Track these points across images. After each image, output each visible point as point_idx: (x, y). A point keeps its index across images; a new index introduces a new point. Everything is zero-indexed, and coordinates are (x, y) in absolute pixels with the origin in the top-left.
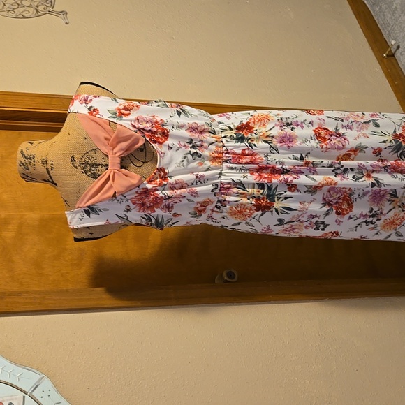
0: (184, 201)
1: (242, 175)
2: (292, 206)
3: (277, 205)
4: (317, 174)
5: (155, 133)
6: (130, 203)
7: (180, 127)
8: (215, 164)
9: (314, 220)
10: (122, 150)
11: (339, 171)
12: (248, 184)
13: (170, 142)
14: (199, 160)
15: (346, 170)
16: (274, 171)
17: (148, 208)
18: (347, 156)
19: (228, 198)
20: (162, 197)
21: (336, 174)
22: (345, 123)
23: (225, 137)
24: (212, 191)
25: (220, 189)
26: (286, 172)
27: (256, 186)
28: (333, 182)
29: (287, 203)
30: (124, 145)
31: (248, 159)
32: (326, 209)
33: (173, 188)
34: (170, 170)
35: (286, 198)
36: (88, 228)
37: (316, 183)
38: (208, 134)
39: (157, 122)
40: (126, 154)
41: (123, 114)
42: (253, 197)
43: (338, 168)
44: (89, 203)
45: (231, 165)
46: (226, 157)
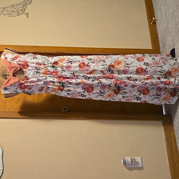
0: (34, 87)
1: (53, 79)
2: (71, 89)
3: (66, 89)
4: (79, 79)
5: (24, 65)
6: (17, 87)
7: (33, 63)
8: (44, 75)
9: (80, 94)
10: (13, 71)
11: (86, 78)
12: (56, 82)
13: (29, 68)
14: (39, 74)
15: (89, 78)
16: (64, 78)
17: (23, 89)
18: (91, 73)
19: (49, 86)
20: (26, 86)
21: (86, 79)
22: (92, 61)
23: (48, 66)
24: (44, 84)
25: (46, 83)
26: (68, 78)
27: (58, 82)
28: (84, 82)
29: (69, 88)
30: (13, 69)
31: (55, 74)
32: (83, 90)
33: (30, 82)
34: (29, 77)
35: (68, 87)
36: (6, 94)
37: (78, 82)
38: (43, 65)
39: (25, 62)
40: (14, 72)
41: (15, 59)
42: (57, 86)
43: (86, 77)
44: (4, 87)
45: (49, 76)
46: (48, 73)
